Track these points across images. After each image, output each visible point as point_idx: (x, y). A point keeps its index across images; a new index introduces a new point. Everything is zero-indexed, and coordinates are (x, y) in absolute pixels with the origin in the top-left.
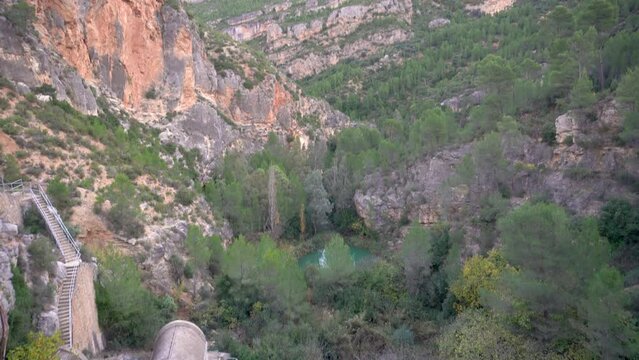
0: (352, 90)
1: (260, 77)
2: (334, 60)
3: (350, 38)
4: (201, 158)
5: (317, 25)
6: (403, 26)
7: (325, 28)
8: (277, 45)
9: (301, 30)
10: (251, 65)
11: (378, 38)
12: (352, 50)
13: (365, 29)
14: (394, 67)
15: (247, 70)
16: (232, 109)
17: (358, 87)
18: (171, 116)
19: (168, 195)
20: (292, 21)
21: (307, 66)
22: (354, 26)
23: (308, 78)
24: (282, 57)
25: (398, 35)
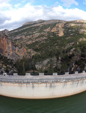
0: (37, 47)
1: (21, 47)
2: (34, 42)
3: (37, 38)
4: (13, 60)
5: (31, 36)
6: (46, 36)
7: (32, 36)
8: (24, 39)
9: (28, 37)
10: (20, 45)
11: (41, 38)
12: (37, 40)
13: (39, 37)
14: (44, 43)
15: (19, 46)
16: (17, 52)
17: (38, 46)
18: (9, 55)
19: (11, 67)
20: (27, 35)
21: (29, 43)
22: (37, 36)
23: (30, 44)
24: (25, 41)
25: (45, 38)
